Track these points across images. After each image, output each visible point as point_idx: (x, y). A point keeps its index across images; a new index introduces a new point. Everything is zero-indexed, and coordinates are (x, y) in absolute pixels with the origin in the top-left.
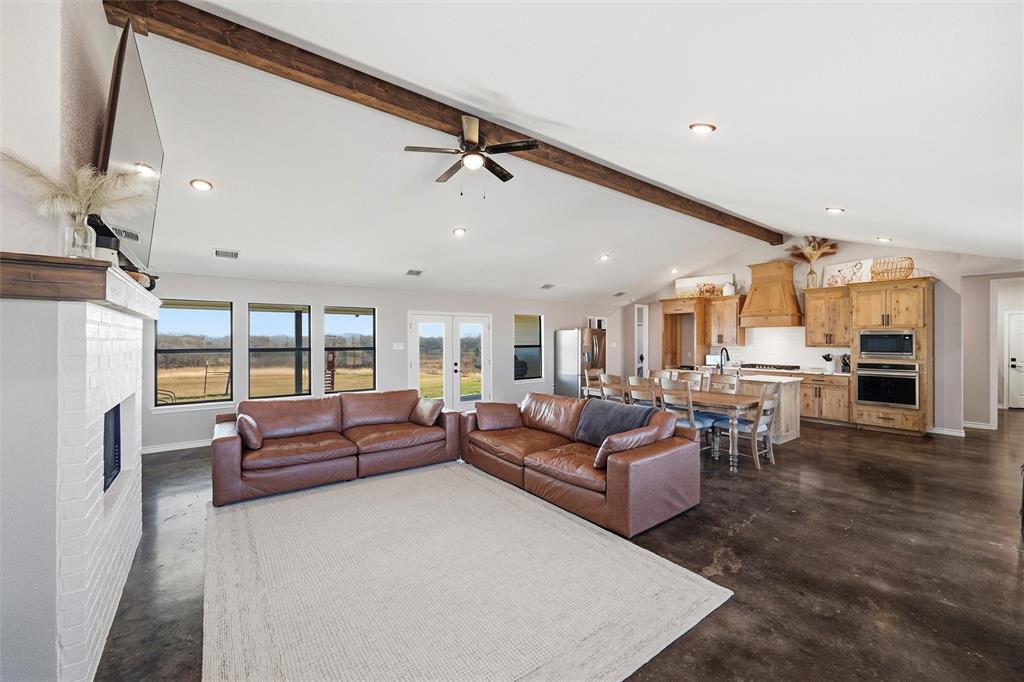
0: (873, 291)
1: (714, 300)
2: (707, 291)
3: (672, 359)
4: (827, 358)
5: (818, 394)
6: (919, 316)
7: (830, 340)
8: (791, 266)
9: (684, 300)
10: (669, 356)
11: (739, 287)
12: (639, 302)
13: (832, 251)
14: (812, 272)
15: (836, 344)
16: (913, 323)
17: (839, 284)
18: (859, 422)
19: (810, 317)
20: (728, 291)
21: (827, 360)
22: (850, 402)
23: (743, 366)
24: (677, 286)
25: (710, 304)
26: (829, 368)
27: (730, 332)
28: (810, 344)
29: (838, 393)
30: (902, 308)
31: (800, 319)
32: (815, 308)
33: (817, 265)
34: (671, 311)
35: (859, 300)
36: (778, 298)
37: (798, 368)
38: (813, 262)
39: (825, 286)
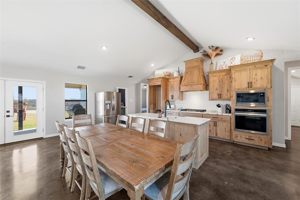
0: (242, 70)
1: (171, 79)
2: (168, 75)
3: (154, 107)
4: (219, 106)
5: (215, 125)
6: (268, 82)
7: (220, 97)
8: (202, 61)
9: (157, 79)
10: (152, 105)
11: (180, 73)
12: (142, 82)
13: (220, 53)
14: (212, 63)
15: (223, 99)
16: (265, 86)
17: (224, 68)
18: (235, 140)
19: (211, 86)
20: (176, 74)
21: (219, 107)
22: (231, 129)
23: (182, 110)
24: (155, 74)
25: (168, 81)
26: (219, 111)
27: (176, 94)
28: (211, 99)
29: (225, 125)
30: (259, 77)
31: (206, 87)
32: (214, 81)
33: (214, 60)
34: (152, 84)
35: (235, 75)
36: (196, 76)
37: (205, 111)
38: (212, 58)
39: (217, 70)
